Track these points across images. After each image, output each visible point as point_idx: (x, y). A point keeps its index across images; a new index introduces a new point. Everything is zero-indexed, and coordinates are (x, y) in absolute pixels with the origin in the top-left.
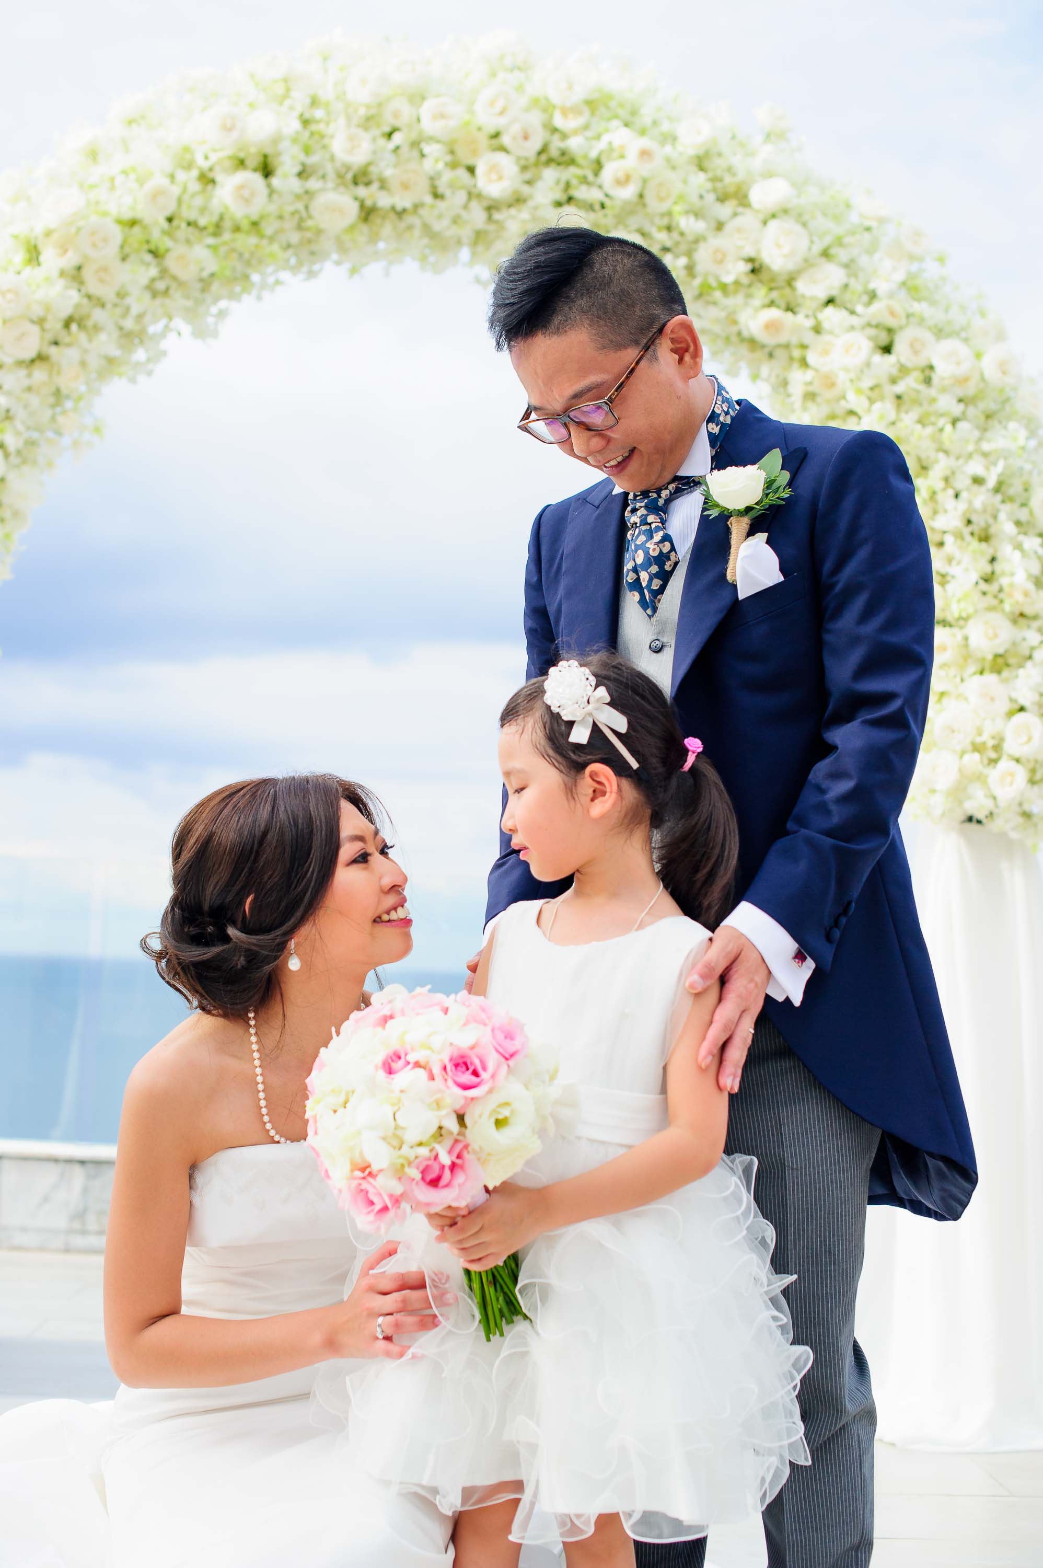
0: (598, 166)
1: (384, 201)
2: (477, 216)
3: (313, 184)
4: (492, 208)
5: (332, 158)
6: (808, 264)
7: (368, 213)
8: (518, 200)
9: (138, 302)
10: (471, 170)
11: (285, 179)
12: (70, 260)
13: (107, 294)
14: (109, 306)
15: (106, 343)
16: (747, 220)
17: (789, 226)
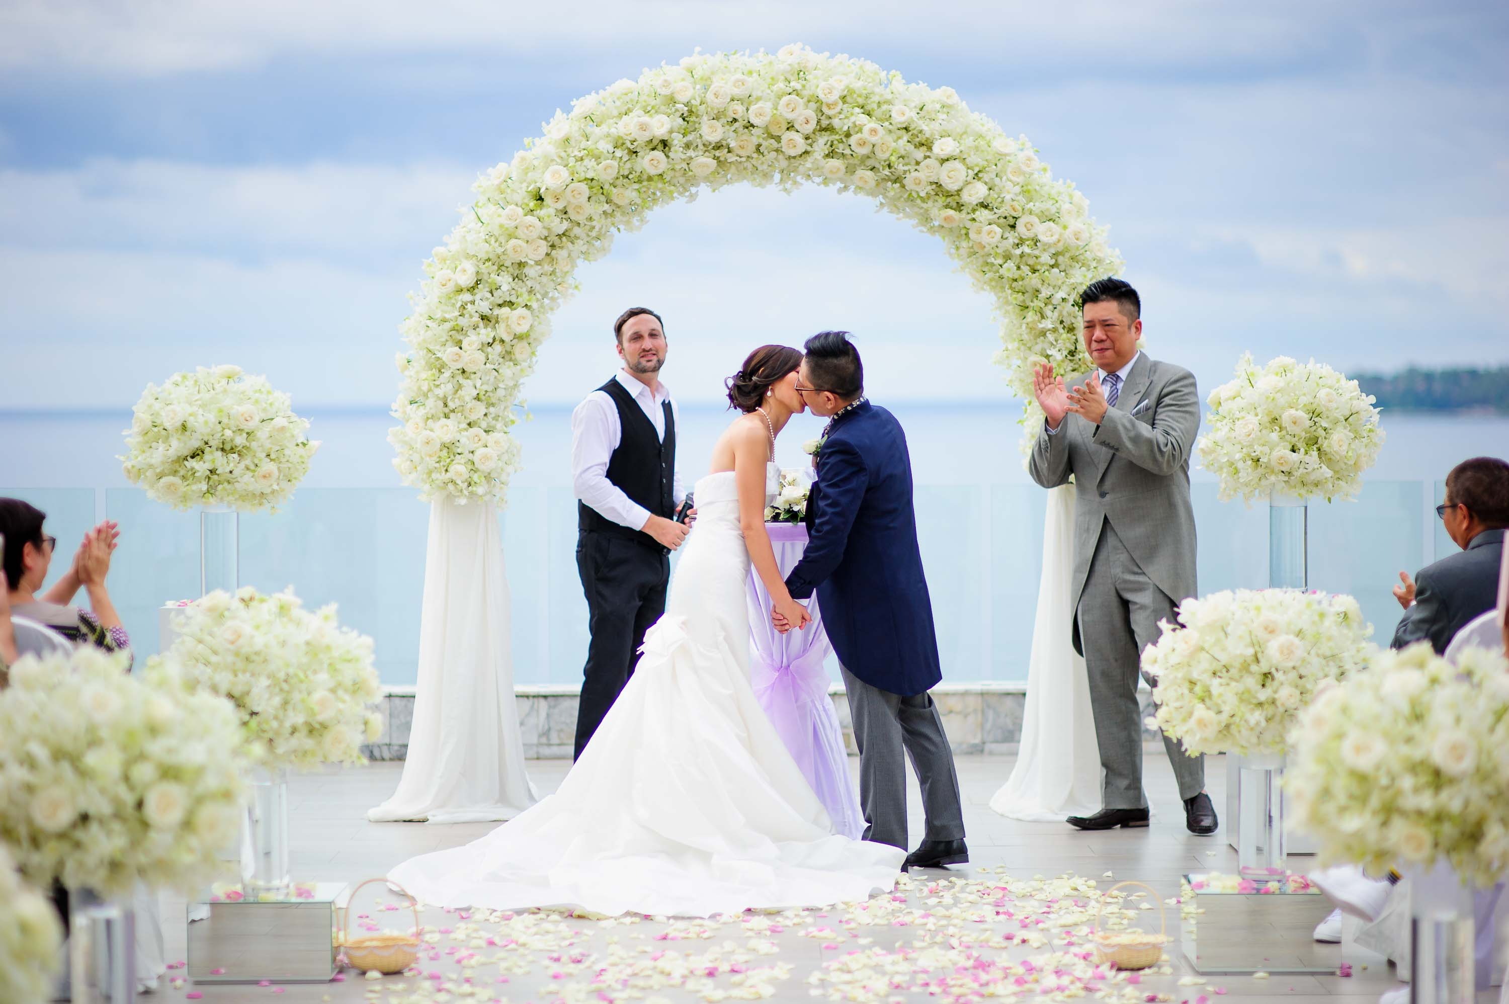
0: (848, 135)
1: (732, 158)
2: (784, 163)
3: (691, 153)
4: (791, 158)
5: (699, 137)
6: (967, 183)
7: (722, 164)
8: (805, 154)
9: (599, 223)
10: (778, 139)
11: (677, 151)
12: (560, 205)
13: (581, 219)
14: (582, 225)
15: (580, 245)
16: (932, 162)
17: (957, 164)
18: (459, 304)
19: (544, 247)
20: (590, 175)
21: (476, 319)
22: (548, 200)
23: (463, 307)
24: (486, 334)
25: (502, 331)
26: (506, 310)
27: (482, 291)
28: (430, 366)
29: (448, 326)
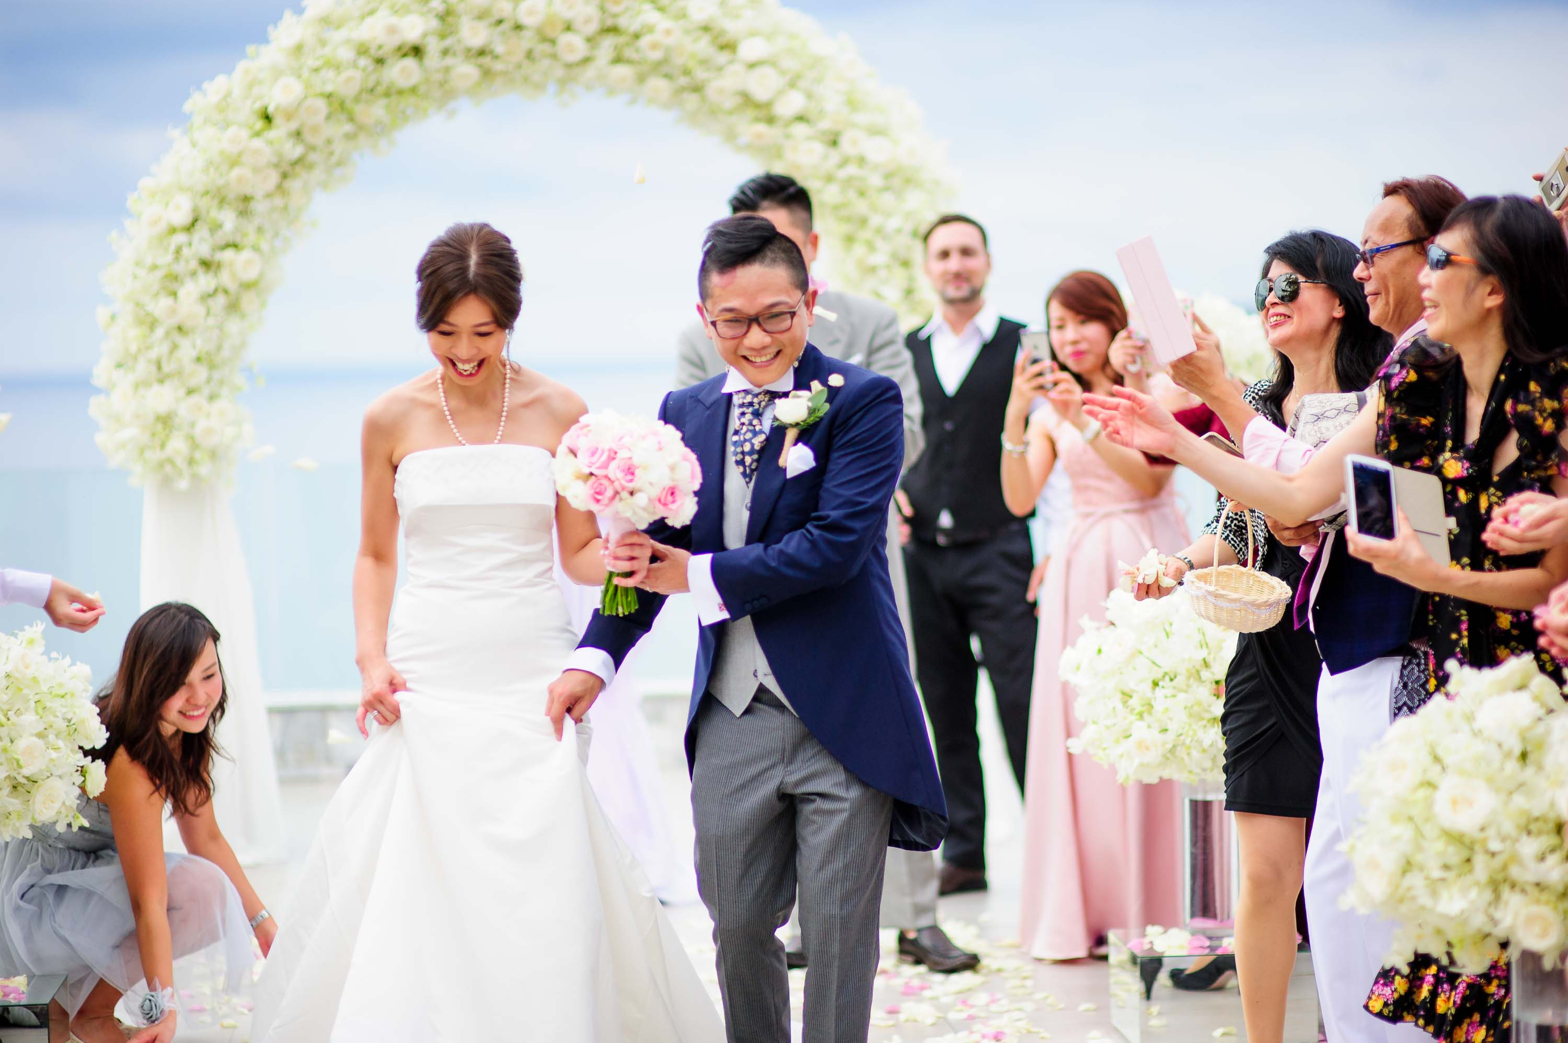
0: (637, 36)
1: (498, 66)
2: (559, 72)
3: (449, 61)
4: (569, 66)
5: (459, 41)
6: (780, 93)
7: (487, 73)
8: (586, 61)
9: (339, 147)
10: (553, 42)
11: (432, 58)
12: (293, 125)
13: (318, 141)
14: (319, 150)
15: (317, 174)
16: (737, 68)
17: (767, 71)
18: (172, 248)
19: (273, 178)
20: (329, 88)
21: (194, 264)
22: (278, 120)
23: (178, 251)
24: (206, 281)
25: (225, 278)
26: (228, 255)
27: (201, 231)
28: (139, 322)
29: (159, 274)
